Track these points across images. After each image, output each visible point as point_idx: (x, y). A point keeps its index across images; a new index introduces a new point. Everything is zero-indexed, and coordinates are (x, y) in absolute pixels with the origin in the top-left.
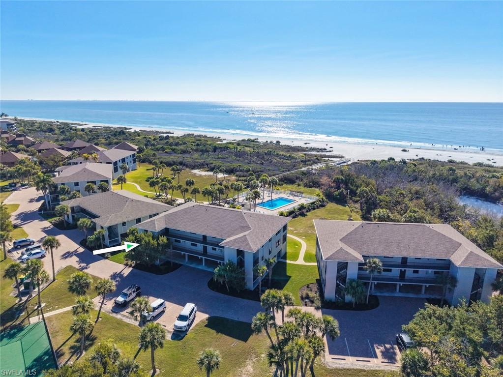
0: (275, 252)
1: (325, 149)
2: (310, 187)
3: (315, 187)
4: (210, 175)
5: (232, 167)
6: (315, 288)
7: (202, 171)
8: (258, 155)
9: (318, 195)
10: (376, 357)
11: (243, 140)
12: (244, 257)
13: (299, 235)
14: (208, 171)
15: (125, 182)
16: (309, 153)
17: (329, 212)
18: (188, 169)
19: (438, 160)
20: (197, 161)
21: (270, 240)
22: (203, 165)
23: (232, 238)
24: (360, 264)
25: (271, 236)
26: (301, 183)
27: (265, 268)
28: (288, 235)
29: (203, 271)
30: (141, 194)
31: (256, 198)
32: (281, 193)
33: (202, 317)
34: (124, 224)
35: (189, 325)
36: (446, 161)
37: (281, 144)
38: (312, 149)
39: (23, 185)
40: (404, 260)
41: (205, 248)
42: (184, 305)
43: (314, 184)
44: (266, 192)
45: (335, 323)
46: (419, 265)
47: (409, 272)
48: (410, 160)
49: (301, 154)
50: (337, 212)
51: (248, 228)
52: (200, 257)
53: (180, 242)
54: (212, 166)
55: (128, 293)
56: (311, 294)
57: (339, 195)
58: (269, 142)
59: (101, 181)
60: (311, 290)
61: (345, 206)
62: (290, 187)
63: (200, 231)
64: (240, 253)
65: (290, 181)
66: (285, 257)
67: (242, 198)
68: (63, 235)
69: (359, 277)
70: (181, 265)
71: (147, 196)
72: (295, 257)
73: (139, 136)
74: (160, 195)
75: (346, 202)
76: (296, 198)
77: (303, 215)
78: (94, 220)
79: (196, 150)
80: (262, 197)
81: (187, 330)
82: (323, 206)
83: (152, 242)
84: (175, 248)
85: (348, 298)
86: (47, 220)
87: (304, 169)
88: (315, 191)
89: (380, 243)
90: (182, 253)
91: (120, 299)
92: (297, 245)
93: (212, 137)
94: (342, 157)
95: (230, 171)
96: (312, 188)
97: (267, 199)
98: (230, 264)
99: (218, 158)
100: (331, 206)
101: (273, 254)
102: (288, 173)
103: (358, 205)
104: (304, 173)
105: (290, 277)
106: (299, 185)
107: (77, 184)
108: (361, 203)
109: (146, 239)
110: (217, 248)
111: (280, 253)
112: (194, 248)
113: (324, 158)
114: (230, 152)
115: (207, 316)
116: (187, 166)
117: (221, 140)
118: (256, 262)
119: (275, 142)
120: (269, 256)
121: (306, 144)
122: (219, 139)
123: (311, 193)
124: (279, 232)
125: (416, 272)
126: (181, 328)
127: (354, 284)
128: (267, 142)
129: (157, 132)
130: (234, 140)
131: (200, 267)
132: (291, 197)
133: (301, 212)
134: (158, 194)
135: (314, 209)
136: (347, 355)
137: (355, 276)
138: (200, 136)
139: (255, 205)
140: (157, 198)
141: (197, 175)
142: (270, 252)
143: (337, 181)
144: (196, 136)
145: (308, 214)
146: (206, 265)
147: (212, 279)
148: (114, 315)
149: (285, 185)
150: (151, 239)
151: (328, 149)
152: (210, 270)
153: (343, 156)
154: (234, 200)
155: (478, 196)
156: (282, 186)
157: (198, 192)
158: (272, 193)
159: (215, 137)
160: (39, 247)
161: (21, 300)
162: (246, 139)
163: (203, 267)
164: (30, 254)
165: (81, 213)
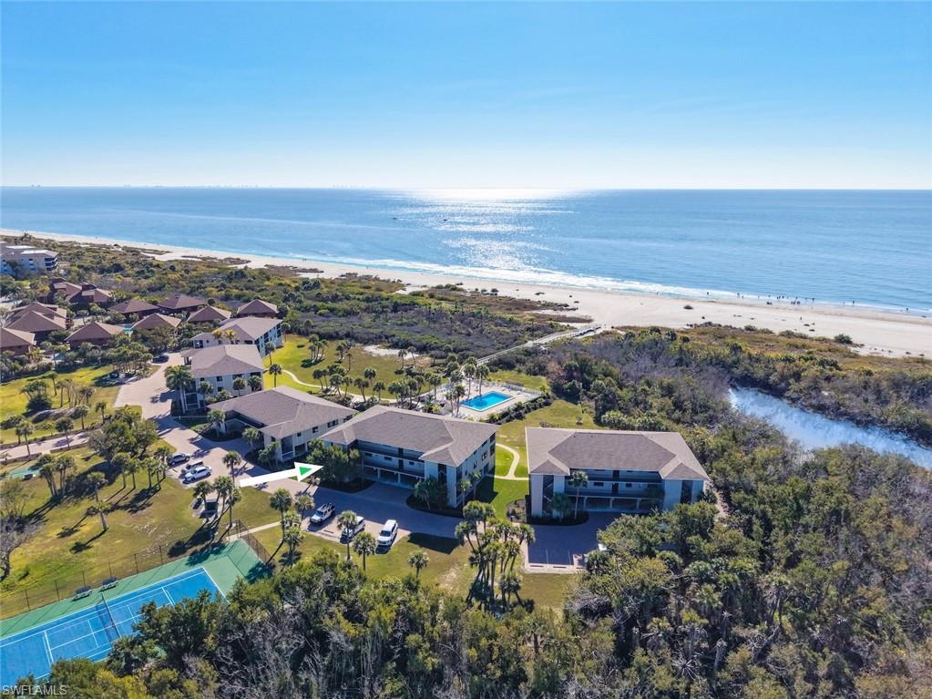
0: (481, 466)
1: (566, 306)
2: (535, 374)
3: (542, 375)
4: (393, 356)
5: (424, 342)
6: (523, 504)
7: (380, 348)
8: (462, 318)
9: (543, 389)
10: (573, 564)
11: (439, 287)
12: (446, 472)
13: (512, 445)
14: (389, 347)
15: (280, 372)
16: (541, 312)
17: (554, 412)
18: (358, 344)
19: (731, 327)
20: (371, 330)
21: (474, 453)
22: (380, 337)
23: (432, 452)
24: (567, 477)
25: (476, 447)
26: (522, 368)
27: (469, 483)
28: (496, 444)
29: (399, 488)
30: (302, 389)
31: (459, 395)
32: (494, 384)
33: (403, 534)
34: (299, 435)
35: (392, 541)
36: (743, 328)
37: (499, 294)
38: (547, 305)
39: (129, 376)
40: (616, 473)
41: (401, 462)
42: (384, 523)
43: (540, 370)
44: (472, 383)
45: (532, 531)
46: (631, 478)
47: (622, 485)
48: (691, 326)
49: (527, 314)
50: (564, 413)
51: (450, 439)
52: (395, 472)
53: (371, 455)
54: (395, 340)
55: (324, 511)
56: (517, 510)
57: (569, 388)
58: (480, 291)
59: (252, 374)
60: (518, 507)
61: (577, 404)
62: (507, 374)
63: (395, 443)
64: (442, 467)
65: (505, 365)
66: (493, 471)
67: (441, 394)
68: (219, 449)
69: (567, 491)
70: (374, 482)
71: (311, 393)
72: (505, 471)
73: (268, 279)
74: (328, 390)
75: (578, 398)
76: (514, 393)
77: (520, 417)
78: (262, 430)
79: (367, 310)
80: (466, 392)
81: (390, 546)
82: (547, 404)
83: (343, 456)
84: (366, 463)
85: (555, 513)
86: (189, 428)
87: (530, 344)
88: (541, 380)
89: (590, 456)
90: (375, 468)
91: (316, 518)
92: (509, 457)
93: (389, 280)
94: (590, 321)
95: (422, 349)
96: (538, 377)
97: (474, 394)
98: (431, 479)
99: (401, 325)
100: (560, 403)
101: (478, 468)
102: (505, 352)
103: (592, 403)
104: (528, 353)
105: (497, 493)
106: (520, 371)
107: (219, 379)
108: (596, 401)
109: (337, 453)
110: (416, 462)
111: (487, 466)
112: (388, 461)
113: (561, 324)
114: (419, 312)
115: (409, 533)
116: (357, 340)
117: (403, 287)
118: (459, 477)
119: (489, 291)
120: (474, 471)
121: (538, 294)
122: (399, 285)
123: (534, 385)
124: (485, 443)
125: (630, 485)
126: (385, 543)
127: (559, 498)
128: (477, 290)
129: (296, 270)
130: (425, 286)
131: (395, 484)
132: (507, 392)
133: (518, 413)
134: (325, 388)
135: (535, 409)
136: (546, 563)
137: (562, 490)
138: (368, 278)
139: (458, 404)
140: (325, 394)
141: (374, 356)
142: (475, 467)
143: (569, 369)
144: (361, 278)
145: (527, 416)
146: (401, 481)
147: (412, 496)
148: (312, 533)
149: (500, 372)
150: (341, 452)
151: (572, 305)
152: (408, 487)
153: (592, 318)
154: (430, 398)
155: (761, 387)
156: (496, 374)
157: (383, 388)
158: (481, 384)
159: (392, 280)
160: (201, 464)
161: (208, 521)
162: (444, 285)
163: (399, 483)
164: (195, 472)
165: (236, 419)
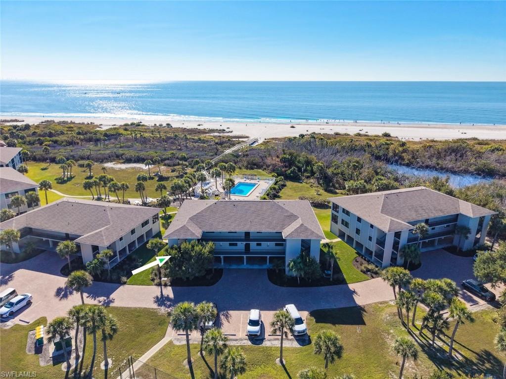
1: (224, 130)
3: (257, 169)
4: (132, 168)
7: (116, 164)
9: (274, 176)
11: (127, 125)
14: (124, 163)
16: (213, 134)
18: (97, 163)
19: (326, 134)
32: (236, 177)
37: (173, 127)
38: (212, 131)
41: (247, 246)
43: (255, 165)
49: (206, 136)
52: (241, 256)
54: (125, 157)
56: (370, 267)
58: (158, 125)
70: (222, 270)
76: (255, 182)
77: (277, 196)
78: (77, 240)
82: (283, 185)
93: (84, 123)
94: (247, 137)
100: (291, 184)
103: (313, 181)
112: (233, 247)
113: (234, 140)
119: (164, 125)
121: (199, 125)
128: (155, 125)
130: (114, 125)
131: (241, 267)
145: (280, 195)
151: (227, 130)
153: (246, 135)
159: (86, 123)
160: (13, 293)
161: (69, 366)
162: (130, 124)
163: (245, 266)
164: (12, 305)
165: (28, 236)
